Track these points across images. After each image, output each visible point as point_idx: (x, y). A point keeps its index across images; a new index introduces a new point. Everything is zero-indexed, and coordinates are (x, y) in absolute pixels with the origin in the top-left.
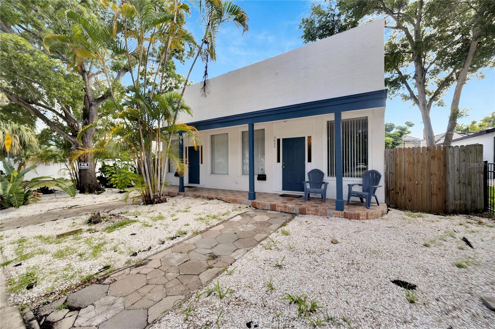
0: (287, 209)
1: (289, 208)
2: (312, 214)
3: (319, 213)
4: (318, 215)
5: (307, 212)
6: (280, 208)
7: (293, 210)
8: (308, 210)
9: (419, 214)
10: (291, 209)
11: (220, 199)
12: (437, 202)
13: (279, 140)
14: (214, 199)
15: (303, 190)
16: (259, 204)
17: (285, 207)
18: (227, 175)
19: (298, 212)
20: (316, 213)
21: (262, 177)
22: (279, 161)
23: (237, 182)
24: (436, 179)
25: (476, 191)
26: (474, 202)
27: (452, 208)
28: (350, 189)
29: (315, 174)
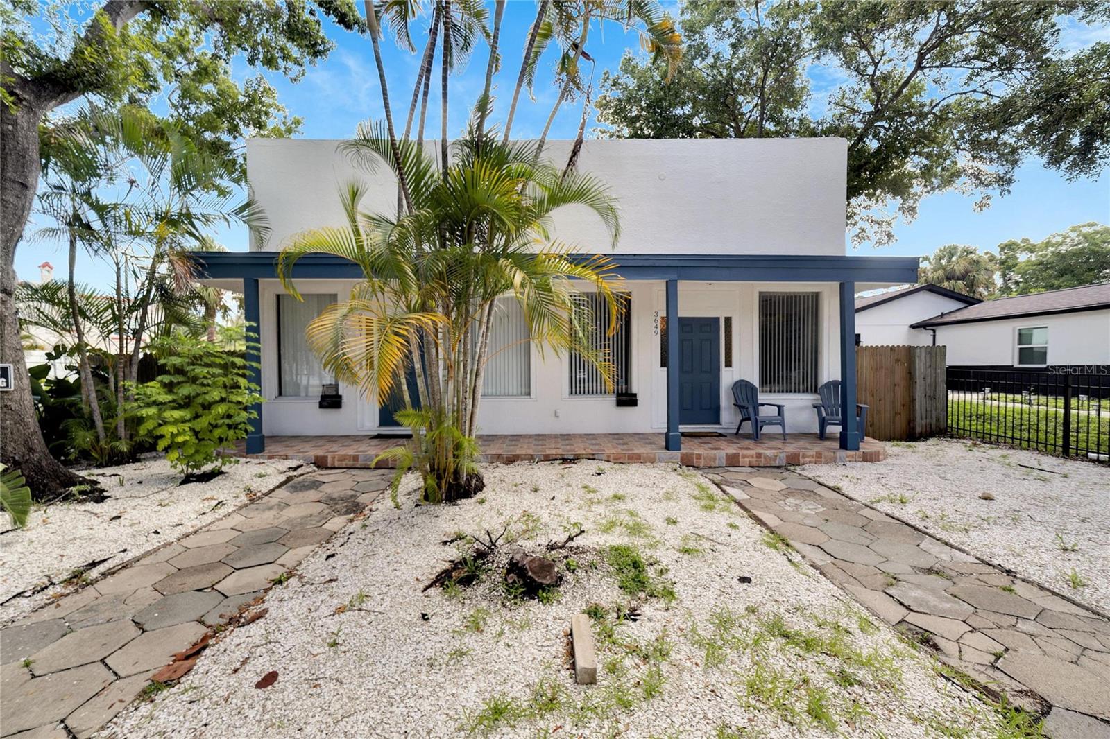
0: (763, 460)
1: (766, 457)
2: (810, 462)
3: (823, 460)
4: (820, 462)
5: (802, 460)
6: (747, 460)
7: (775, 460)
8: (804, 456)
9: (895, 442)
10: (770, 458)
11: (591, 458)
12: (900, 424)
13: (666, 320)
14: (575, 460)
15: (717, 422)
16: (699, 456)
17: (759, 456)
18: (527, 399)
19: (784, 462)
20: (818, 459)
21: (627, 399)
22: (664, 363)
23: (559, 414)
24: (900, 392)
25: (940, 406)
26: (938, 420)
27: (918, 430)
28: (819, 413)
29: (743, 390)
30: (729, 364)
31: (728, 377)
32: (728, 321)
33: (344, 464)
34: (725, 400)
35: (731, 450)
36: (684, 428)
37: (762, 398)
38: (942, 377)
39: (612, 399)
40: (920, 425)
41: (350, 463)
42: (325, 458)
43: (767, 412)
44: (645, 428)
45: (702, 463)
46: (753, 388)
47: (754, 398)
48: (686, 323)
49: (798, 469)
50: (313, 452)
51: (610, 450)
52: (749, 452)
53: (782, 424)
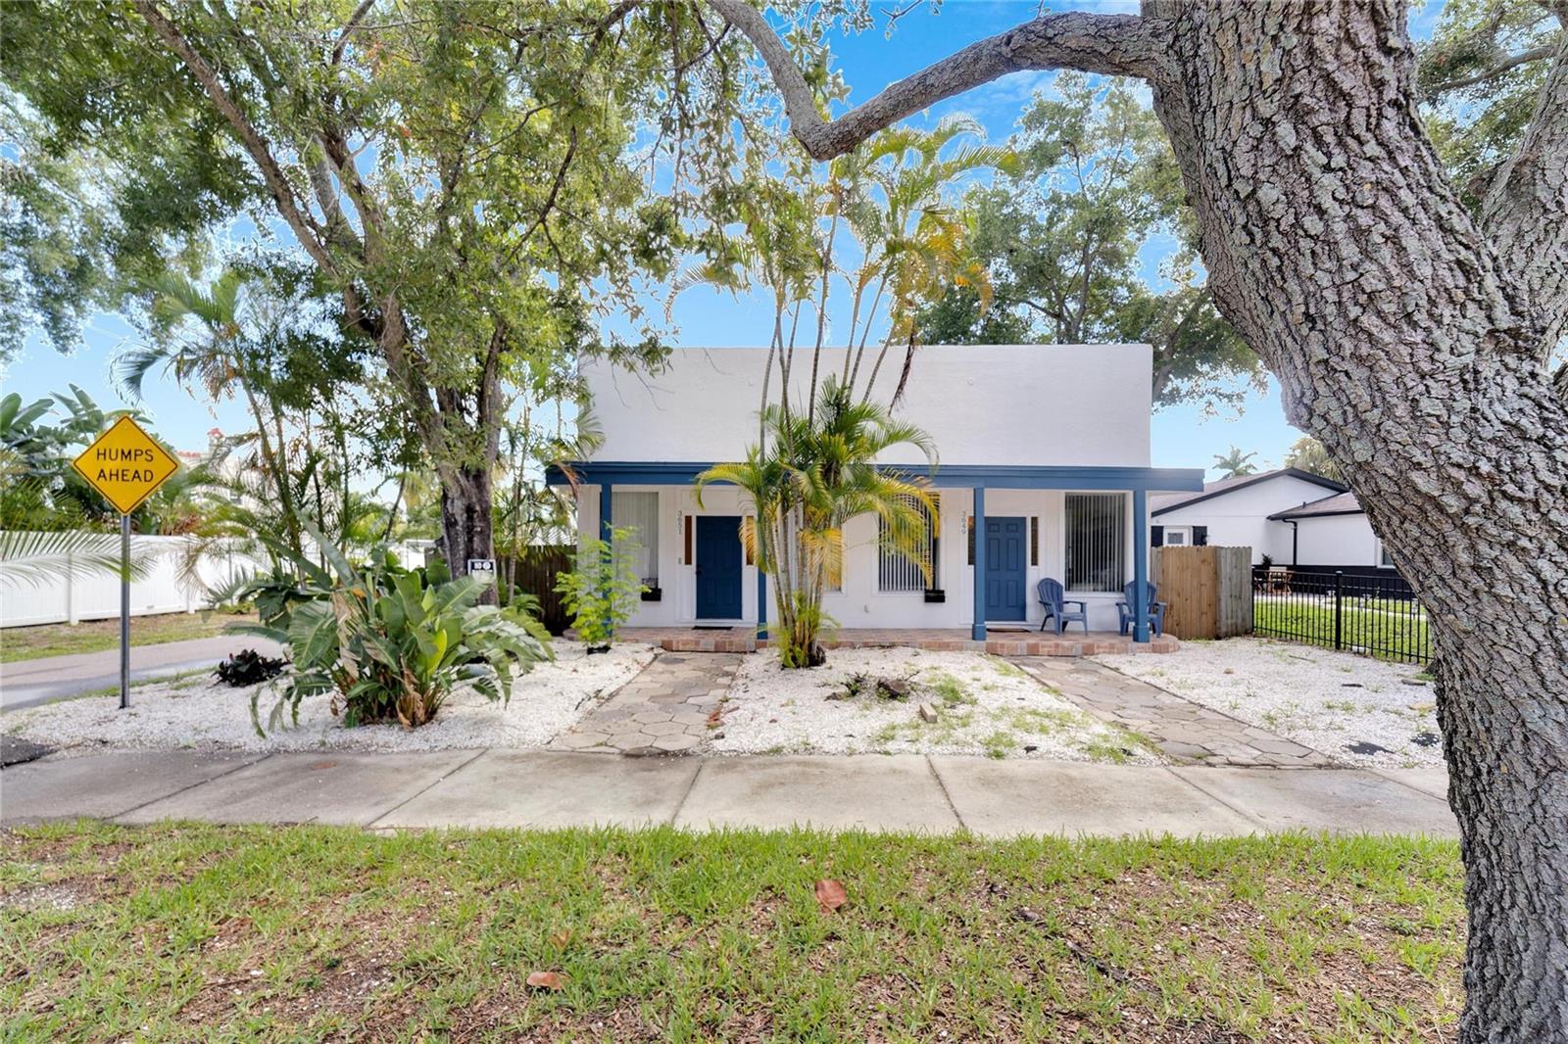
0: (1060, 650)
1: (1064, 648)
3: (1115, 650)
5: (1097, 650)
6: (1047, 649)
7: (1071, 650)
8: (1099, 648)
9: (1199, 641)
10: (1068, 649)
11: (906, 645)
12: (1206, 622)
13: (974, 519)
14: (892, 646)
15: (1023, 618)
16: (1002, 646)
17: (1057, 646)
18: (838, 594)
19: (1080, 652)
20: (1111, 649)
21: (935, 596)
22: (972, 561)
23: (870, 608)
24: (1206, 592)
25: (1246, 606)
26: (1243, 620)
27: (1224, 629)
28: (1121, 611)
29: (1048, 587)
30: (1035, 562)
31: (1034, 576)
32: (1034, 520)
33: (687, 648)
34: (1031, 598)
35: (1032, 641)
36: (989, 624)
37: (1067, 596)
38: (1248, 577)
39: (920, 595)
40: (1225, 624)
41: (692, 647)
42: (670, 643)
43: (1072, 609)
44: (953, 624)
45: (1006, 652)
46: (1059, 586)
47: (1059, 596)
48: (991, 522)
49: (1092, 658)
50: (660, 638)
51: (922, 639)
52: (1048, 643)
53: (1084, 620)
